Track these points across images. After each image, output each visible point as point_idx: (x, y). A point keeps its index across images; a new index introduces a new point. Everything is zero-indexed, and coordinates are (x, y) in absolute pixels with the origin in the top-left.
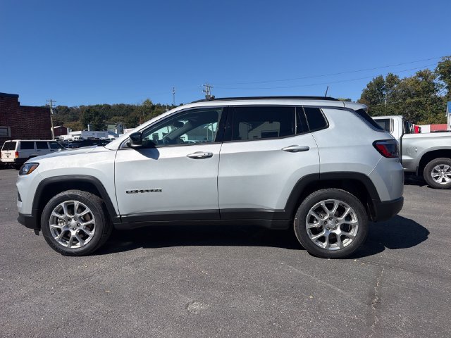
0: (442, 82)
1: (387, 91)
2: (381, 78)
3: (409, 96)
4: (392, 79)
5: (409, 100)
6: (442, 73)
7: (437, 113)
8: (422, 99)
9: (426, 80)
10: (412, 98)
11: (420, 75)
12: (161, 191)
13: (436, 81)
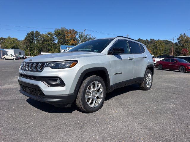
0: (56, 38)
1: (36, 38)
2: (33, 32)
3: (46, 41)
4: (38, 33)
5: (45, 43)
6: (56, 35)
7: (55, 49)
8: (50, 43)
9: (51, 36)
10: (46, 42)
11: (49, 34)
12: (122, 73)
13: (54, 37)
